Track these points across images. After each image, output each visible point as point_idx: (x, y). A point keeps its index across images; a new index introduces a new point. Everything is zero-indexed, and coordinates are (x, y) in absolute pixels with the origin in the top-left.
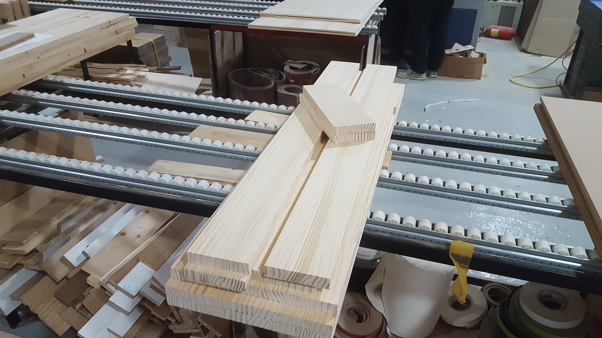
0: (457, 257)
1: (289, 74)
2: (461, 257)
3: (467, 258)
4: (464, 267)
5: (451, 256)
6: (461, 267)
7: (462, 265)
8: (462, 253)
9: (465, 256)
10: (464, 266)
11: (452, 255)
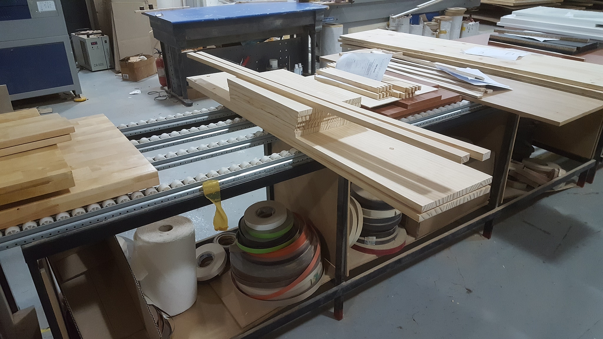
0: (210, 195)
2: (213, 194)
3: (217, 192)
5: (207, 198)
7: (216, 200)
8: (213, 190)
9: (215, 192)
10: (218, 200)
11: (207, 195)
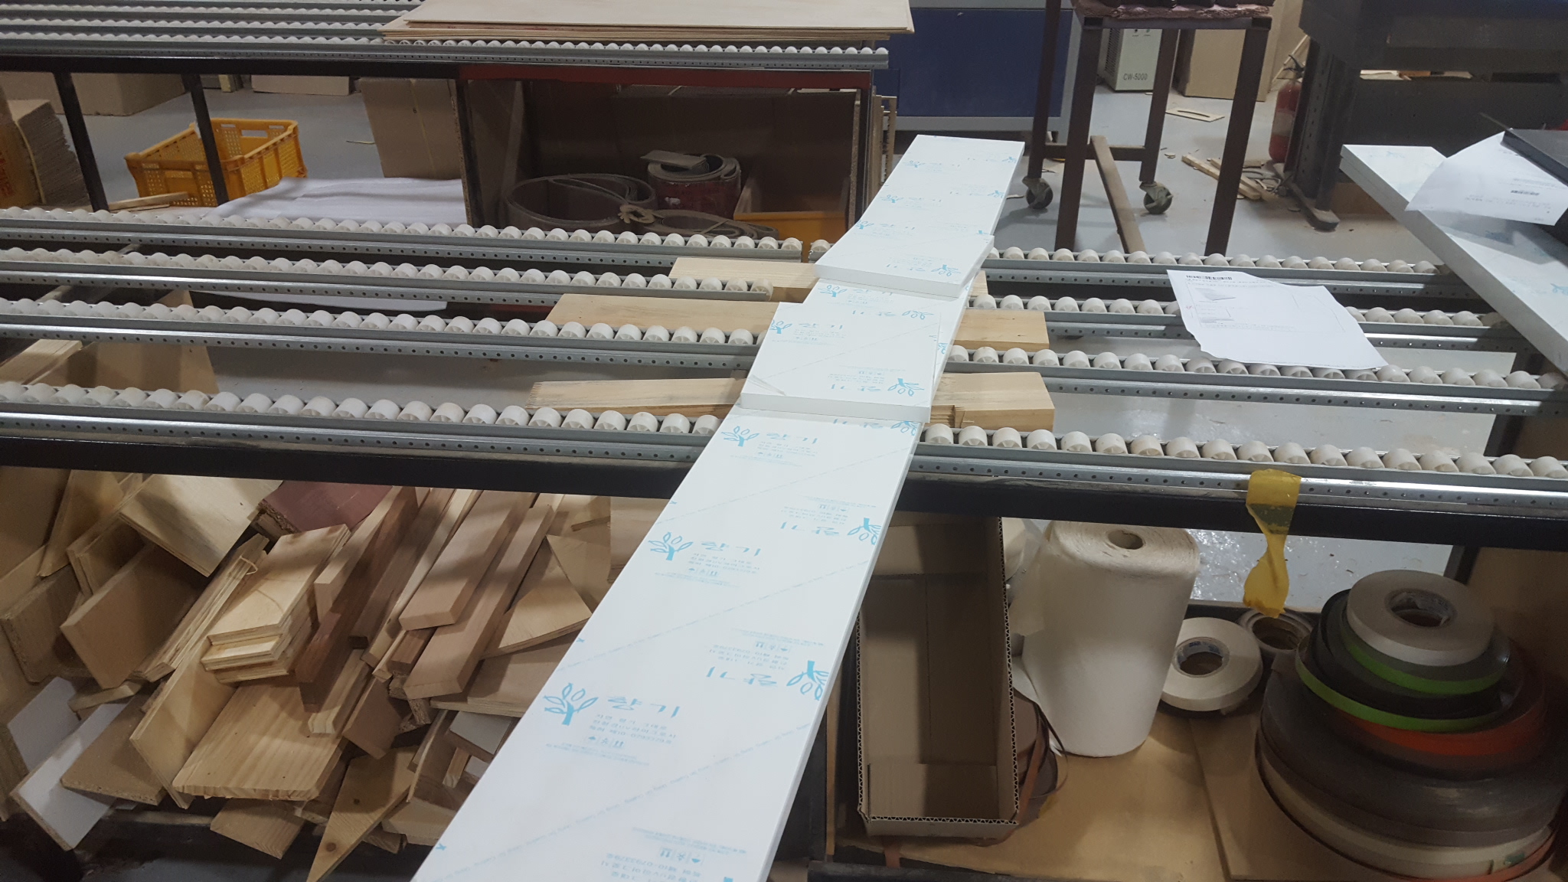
0: (1260, 508)
1: (664, 182)
2: (1273, 508)
3: (1285, 508)
4: (1278, 532)
5: (1251, 512)
6: (1272, 532)
7: (1274, 527)
8: (1274, 500)
9: (1280, 507)
10: (1279, 528)
11: (1253, 506)
